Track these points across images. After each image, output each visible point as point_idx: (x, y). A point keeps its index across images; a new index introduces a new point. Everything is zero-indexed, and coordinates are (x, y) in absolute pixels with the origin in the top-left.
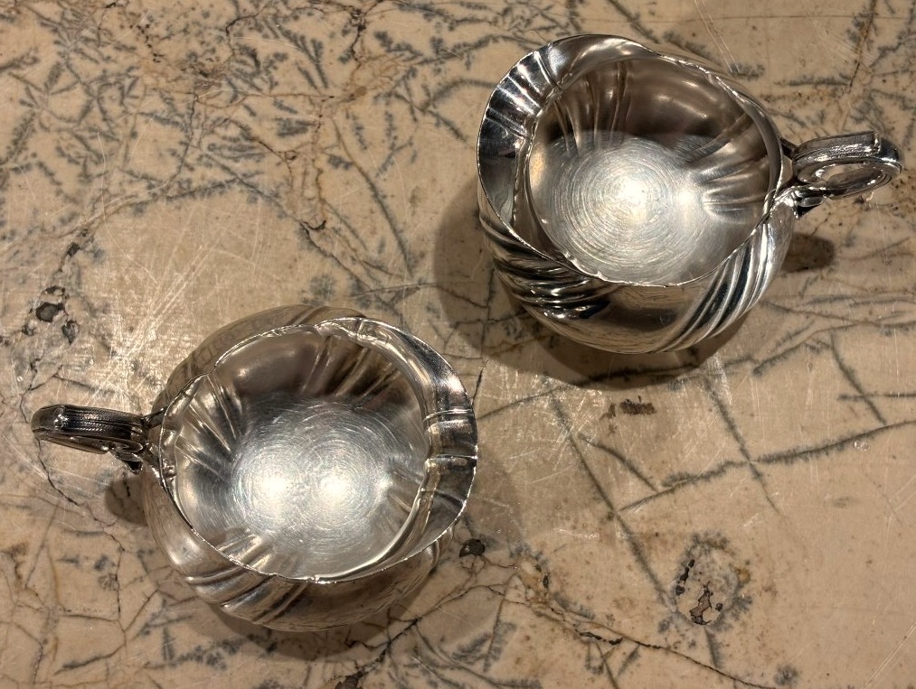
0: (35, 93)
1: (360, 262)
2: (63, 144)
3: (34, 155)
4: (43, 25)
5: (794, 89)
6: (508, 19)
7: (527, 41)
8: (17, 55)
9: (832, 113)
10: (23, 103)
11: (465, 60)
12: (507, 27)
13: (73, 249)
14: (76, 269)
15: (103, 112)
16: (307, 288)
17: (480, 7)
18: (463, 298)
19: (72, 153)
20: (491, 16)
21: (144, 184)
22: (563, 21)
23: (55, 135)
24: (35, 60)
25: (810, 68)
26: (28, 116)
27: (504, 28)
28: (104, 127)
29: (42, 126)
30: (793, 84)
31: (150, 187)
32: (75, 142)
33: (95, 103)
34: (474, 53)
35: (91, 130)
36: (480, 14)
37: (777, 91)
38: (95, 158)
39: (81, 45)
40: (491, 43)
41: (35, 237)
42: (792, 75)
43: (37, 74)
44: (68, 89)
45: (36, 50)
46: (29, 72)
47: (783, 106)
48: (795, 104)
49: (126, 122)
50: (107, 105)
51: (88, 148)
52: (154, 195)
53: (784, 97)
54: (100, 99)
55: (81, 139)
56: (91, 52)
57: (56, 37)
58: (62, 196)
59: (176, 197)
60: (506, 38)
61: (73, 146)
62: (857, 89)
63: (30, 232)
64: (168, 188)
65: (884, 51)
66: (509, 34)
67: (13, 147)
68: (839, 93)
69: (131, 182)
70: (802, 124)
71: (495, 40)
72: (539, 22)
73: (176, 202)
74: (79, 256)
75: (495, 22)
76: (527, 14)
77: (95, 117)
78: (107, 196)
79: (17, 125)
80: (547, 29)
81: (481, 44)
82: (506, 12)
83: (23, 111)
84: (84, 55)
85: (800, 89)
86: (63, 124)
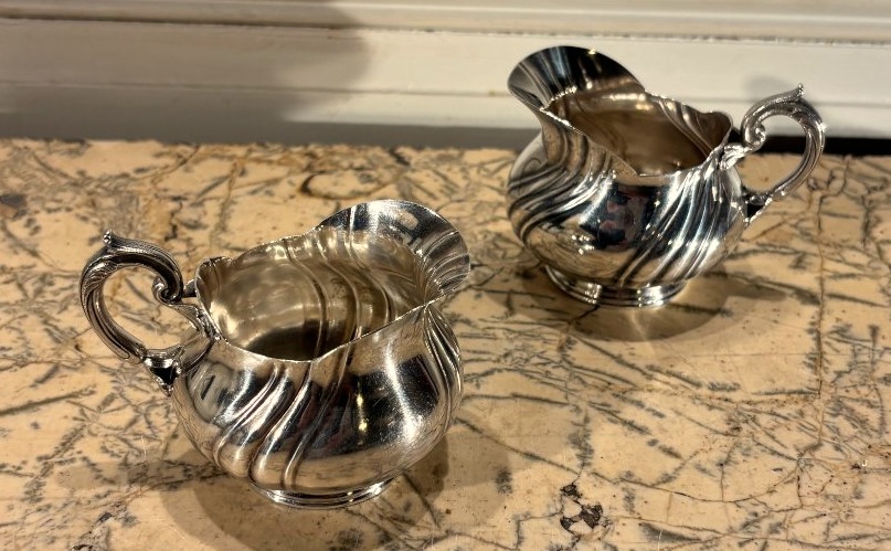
0: (88, 412)
1: (388, 518)
2: (108, 445)
3: (80, 452)
4: (103, 371)
5: (769, 397)
6: (509, 359)
7: (528, 371)
8: (77, 390)
9: (809, 410)
10: (75, 419)
11: (475, 383)
12: (508, 363)
13: (106, 516)
14: (105, 531)
15: (149, 423)
16: (335, 539)
17: (484, 353)
18: (492, 543)
19: (116, 450)
20: (494, 358)
21: (181, 469)
22: (557, 359)
23: (102, 439)
24: (92, 393)
25: (780, 384)
26: (79, 427)
27: (507, 363)
28: (148, 432)
29: (90, 433)
30: (767, 394)
31: (186, 471)
32: (119, 442)
33: (142, 417)
34: (483, 379)
35: (135, 434)
36: (485, 357)
37: (755, 398)
38: (136, 452)
39: (134, 382)
40: (496, 373)
41: (68, 509)
42: (766, 387)
43: (92, 402)
44: (118, 409)
45: (95, 386)
46: (86, 401)
47: (765, 408)
48: (774, 406)
49: (169, 428)
50: (153, 418)
51: (131, 446)
52: (190, 475)
53: (762, 402)
54: (146, 415)
55: (125, 441)
56: (144, 387)
57: (114, 378)
58: (101, 479)
59: (210, 477)
60: (509, 370)
61: (117, 445)
62: (825, 396)
63: (65, 505)
64: (204, 470)
65: (840, 374)
66: (512, 367)
67: (60, 447)
68: (810, 398)
69: (169, 468)
70: (785, 418)
71: (500, 371)
72: (536, 360)
73: (210, 481)
74: (110, 521)
75: (498, 361)
76: (525, 356)
77: (141, 426)
78: (144, 478)
79: (67, 433)
80: (544, 364)
81: (486, 374)
82: (506, 355)
83: (77, 424)
84: (137, 388)
85: (776, 397)
86: (110, 432)
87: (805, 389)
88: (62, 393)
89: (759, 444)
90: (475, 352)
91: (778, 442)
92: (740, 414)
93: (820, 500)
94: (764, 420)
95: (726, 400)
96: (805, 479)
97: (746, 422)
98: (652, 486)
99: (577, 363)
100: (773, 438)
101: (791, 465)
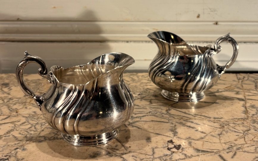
0: (17, 126)
1: (110, 149)
2: (21, 133)
3: (12, 134)
4: (23, 117)
5: (233, 120)
7: (156, 115)
8: (15, 121)
9: (245, 122)
11: (140, 118)
13: (17, 148)
14: (16, 152)
15: (35, 128)
16: (92, 154)
17: (143, 112)
18: (144, 154)
19: (23, 134)
21: (43, 138)
22: (166, 113)
23: (20, 131)
24: (19, 121)
28: (35, 130)
29: (16, 130)
31: (45, 138)
32: (25, 132)
33: (33, 127)
35: (30, 130)
37: (228, 120)
38: (30, 134)
40: (146, 116)
42: (231, 118)
43: (19, 123)
44: (26, 125)
46: (16, 123)
48: (234, 122)
49: (41, 129)
50: (37, 127)
53: (231, 121)
54: (35, 126)
55: (27, 132)
56: (35, 120)
57: (26, 118)
58: (17, 140)
62: (250, 119)
63: (4, 146)
64: (51, 138)
66: (151, 115)
67: (6, 133)
68: (245, 120)
69: (39, 137)
70: (238, 124)
71: (148, 116)
72: (159, 113)
73: (52, 140)
74: (18, 150)
75: (147, 113)
76: (155, 112)
78: (31, 140)
79: (9, 130)
80: (162, 114)
81: (143, 116)
82: (150, 112)
83: (13, 128)
84: (33, 120)
85: (235, 120)
86: (22, 130)
87: (243, 118)
88: (10, 122)
89: (230, 130)
90: (140, 112)
91: (236, 129)
92: (224, 124)
93: (252, 142)
94: (231, 125)
95: (219, 121)
96: (246, 137)
97: (226, 125)
98: (197, 140)
99: (172, 114)
100: (235, 128)
101: (242, 134)
